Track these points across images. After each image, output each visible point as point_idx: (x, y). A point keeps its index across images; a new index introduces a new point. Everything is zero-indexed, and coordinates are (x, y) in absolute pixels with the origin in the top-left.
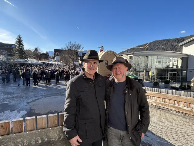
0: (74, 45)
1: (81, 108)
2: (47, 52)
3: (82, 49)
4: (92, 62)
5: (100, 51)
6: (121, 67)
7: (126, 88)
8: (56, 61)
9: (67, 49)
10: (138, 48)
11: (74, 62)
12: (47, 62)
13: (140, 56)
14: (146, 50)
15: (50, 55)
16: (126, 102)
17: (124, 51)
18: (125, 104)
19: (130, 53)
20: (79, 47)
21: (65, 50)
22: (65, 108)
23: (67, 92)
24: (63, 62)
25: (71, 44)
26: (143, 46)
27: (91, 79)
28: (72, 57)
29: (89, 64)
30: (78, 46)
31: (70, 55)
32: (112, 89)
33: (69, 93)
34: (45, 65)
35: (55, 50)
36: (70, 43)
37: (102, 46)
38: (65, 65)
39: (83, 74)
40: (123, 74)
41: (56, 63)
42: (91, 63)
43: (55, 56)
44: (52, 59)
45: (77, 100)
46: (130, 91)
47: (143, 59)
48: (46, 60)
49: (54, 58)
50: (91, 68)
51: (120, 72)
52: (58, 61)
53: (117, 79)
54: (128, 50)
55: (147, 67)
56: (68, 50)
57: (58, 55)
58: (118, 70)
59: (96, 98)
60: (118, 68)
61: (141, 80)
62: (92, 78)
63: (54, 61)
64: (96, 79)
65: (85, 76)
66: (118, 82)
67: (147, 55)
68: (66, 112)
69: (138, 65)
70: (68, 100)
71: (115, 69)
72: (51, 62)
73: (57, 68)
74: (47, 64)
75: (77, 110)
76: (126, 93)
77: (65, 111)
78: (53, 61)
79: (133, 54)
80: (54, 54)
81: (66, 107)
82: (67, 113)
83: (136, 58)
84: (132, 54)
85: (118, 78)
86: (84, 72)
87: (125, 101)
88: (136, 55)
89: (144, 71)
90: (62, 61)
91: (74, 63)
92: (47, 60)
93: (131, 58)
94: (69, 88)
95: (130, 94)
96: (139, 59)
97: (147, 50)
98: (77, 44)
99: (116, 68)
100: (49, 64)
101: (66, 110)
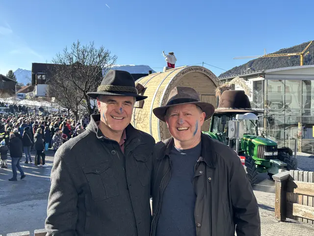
0: (88, 50)
1: (88, 214)
2: (11, 72)
3: (112, 61)
4: (121, 101)
5: (165, 68)
6: (189, 112)
7: (200, 162)
8: (36, 98)
9: (68, 63)
10: (281, 55)
11: (88, 101)
12: (10, 101)
13: (283, 81)
14: (305, 63)
15: (19, 80)
16: (198, 198)
17: (241, 67)
18: (194, 203)
19: (253, 73)
20: (105, 57)
21: (64, 66)
22: (49, 216)
23: (54, 175)
24: (58, 100)
25: (81, 47)
26: (295, 51)
27: (115, 142)
28: (83, 87)
29: (113, 106)
30: (99, 56)
31: (79, 78)
32: (166, 168)
33: (59, 177)
34: (6, 110)
35: (35, 65)
36: (76, 46)
37: (172, 54)
38: (62, 109)
39: (96, 129)
40: (194, 129)
41: (38, 104)
42: (118, 104)
43: (34, 83)
44: (25, 91)
45: (79, 194)
46: (208, 169)
47: (294, 87)
48: (7, 94)
49: (31, 89)
50: (116, 115)
51: (187, 125)
52: (45, 100)
53: (181, 141)
54: (251, 63)
55: (308, 113)
56: (74, 65)
57: (42, 82)
58: (183, 118)
59: (128, 189)
60: (181, 114)
61: (287, 150)
62: (118, 140)
63: (32, 99)
64: (127, 143)
65: (100, 133)
66: (182, 149)
67: (306, 78)
68: (51, 226)
69: (280, 106)
70: (57, 195)
71: (176, 117)
72: (22, 103)
73: (39, 119)
74: (11, 106)
75: (78, 221)
76: (198, 177)
77: (47, 223)
78: (28, 97)
79: (263, 75)
80: (31, 77)
81: (50, 212)
82: (53, 228)
83: (273, 88)
84: (260, 75)
85: (182, 139)
86: (98, 124)
87: (196, 196)
88: (271, 76)
89: (296, 125)
90: (53, 99)
91: (89, 104)
92: (11, 95)
93: (257, 85)
94: (60, 164)
95: (210, 179)
96: (282, 90)
97: (307, 61)
98: (97, 48)
99: (179, 115)
100: (15, 106)
101: (52, 220)
